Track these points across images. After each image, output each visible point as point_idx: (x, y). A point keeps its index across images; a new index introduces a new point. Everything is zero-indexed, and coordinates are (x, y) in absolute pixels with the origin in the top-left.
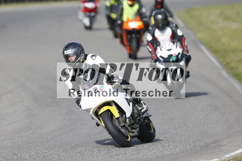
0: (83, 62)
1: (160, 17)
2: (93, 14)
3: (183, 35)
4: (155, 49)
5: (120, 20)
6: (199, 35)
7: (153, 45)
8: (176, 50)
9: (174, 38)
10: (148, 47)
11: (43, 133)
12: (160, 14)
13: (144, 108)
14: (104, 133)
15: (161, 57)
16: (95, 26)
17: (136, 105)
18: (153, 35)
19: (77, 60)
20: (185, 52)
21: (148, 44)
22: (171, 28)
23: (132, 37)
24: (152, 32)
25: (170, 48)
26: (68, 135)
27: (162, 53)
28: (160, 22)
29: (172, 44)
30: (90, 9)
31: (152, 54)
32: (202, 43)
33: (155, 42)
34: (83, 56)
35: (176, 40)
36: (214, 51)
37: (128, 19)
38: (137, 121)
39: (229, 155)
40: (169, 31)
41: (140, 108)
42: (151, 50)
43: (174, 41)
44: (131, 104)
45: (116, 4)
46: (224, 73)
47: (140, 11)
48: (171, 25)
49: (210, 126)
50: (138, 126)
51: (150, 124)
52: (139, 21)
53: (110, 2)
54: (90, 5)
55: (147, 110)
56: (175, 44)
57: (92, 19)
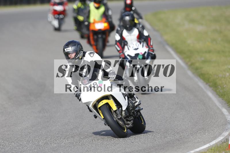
0: (82, 59)
1: (127, 18)
2: (61, 16)
3: (149, 35)
4: (123, 48)
5: (87, 21)
6: (166, 37)
7: (121, 44)
8: (143, 49)
9: (141, 38)
10: (116, 46)
11: (18, 130)
12: (128, 15)
13: (137, 102)
14: (75, 130)
15: (128, 55)
16: (64, 27)
17: (130, 99)
18: (121, 36)
19: (76, 57)
20: (151, 51)
21: (116, 44)
22: (138, 29)
23: (98, 37)
24: (120, 32)
25: (136, 48)
26: (41, 132)
27: (130, 52)
28: (128, 23)
29: (139, 43)
30: (59, 11)
31: (120, 53)
32: (168, 44)
33: (123, 41)
34: (82, 53)
35: (143, 40)
36: (180, 52)
37: (94, 20)
38: (132, 114)
39: (194, 151)
40: (136, 32)
41: (133, 102)
42: (119, 49)
43: (141, 41)
44: (126, 98)
45: (82, 7)
46: (190, 73)
47: (107, 14)
48: (138, 26)
49: (176, 123)
50: (132, 118)
52: (105, 22)
53: (77, 5)
54: (59, 8)
55: (140, 103)
56: (142, 43)
57: (61, 21)
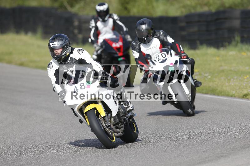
0: (69, 56)
13: (129, 106)
17: (122, 103)
19: (63, 53)
34: (70, 49)
38: (123, 120)
41: (125, 107)
44: (117, 102)
50: (123, 125)
51: (134, 123)
55: (133, 109)
